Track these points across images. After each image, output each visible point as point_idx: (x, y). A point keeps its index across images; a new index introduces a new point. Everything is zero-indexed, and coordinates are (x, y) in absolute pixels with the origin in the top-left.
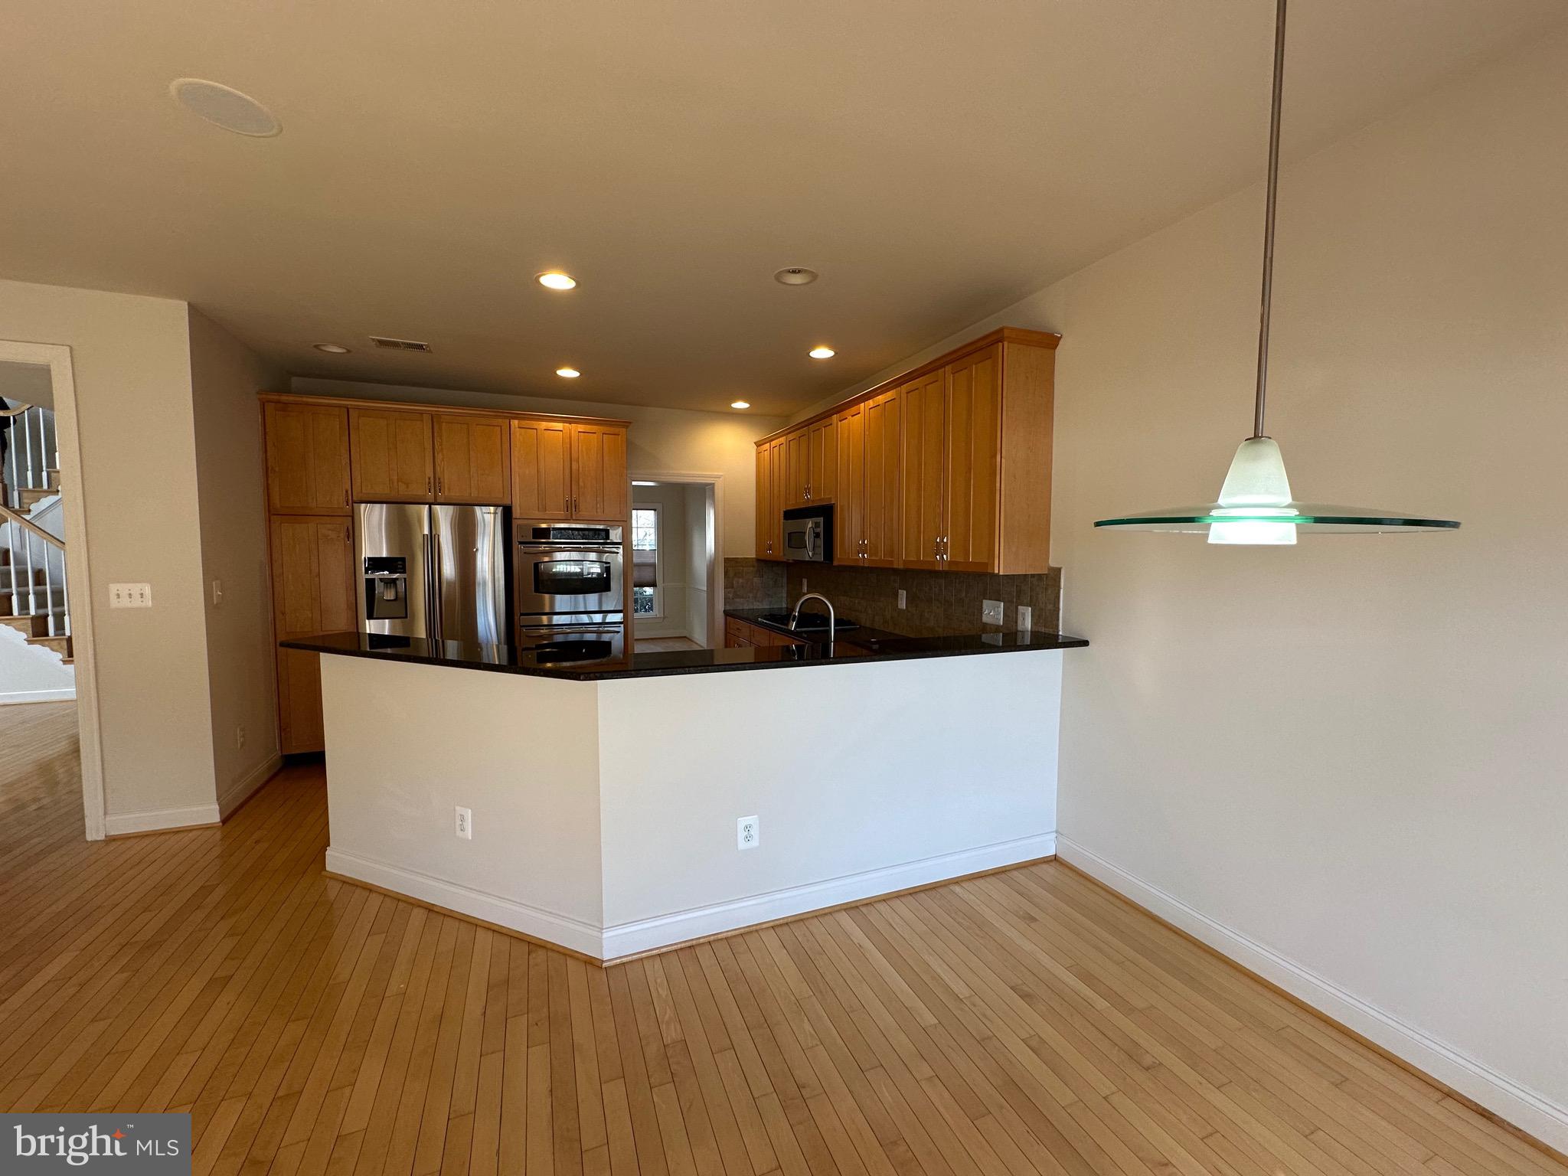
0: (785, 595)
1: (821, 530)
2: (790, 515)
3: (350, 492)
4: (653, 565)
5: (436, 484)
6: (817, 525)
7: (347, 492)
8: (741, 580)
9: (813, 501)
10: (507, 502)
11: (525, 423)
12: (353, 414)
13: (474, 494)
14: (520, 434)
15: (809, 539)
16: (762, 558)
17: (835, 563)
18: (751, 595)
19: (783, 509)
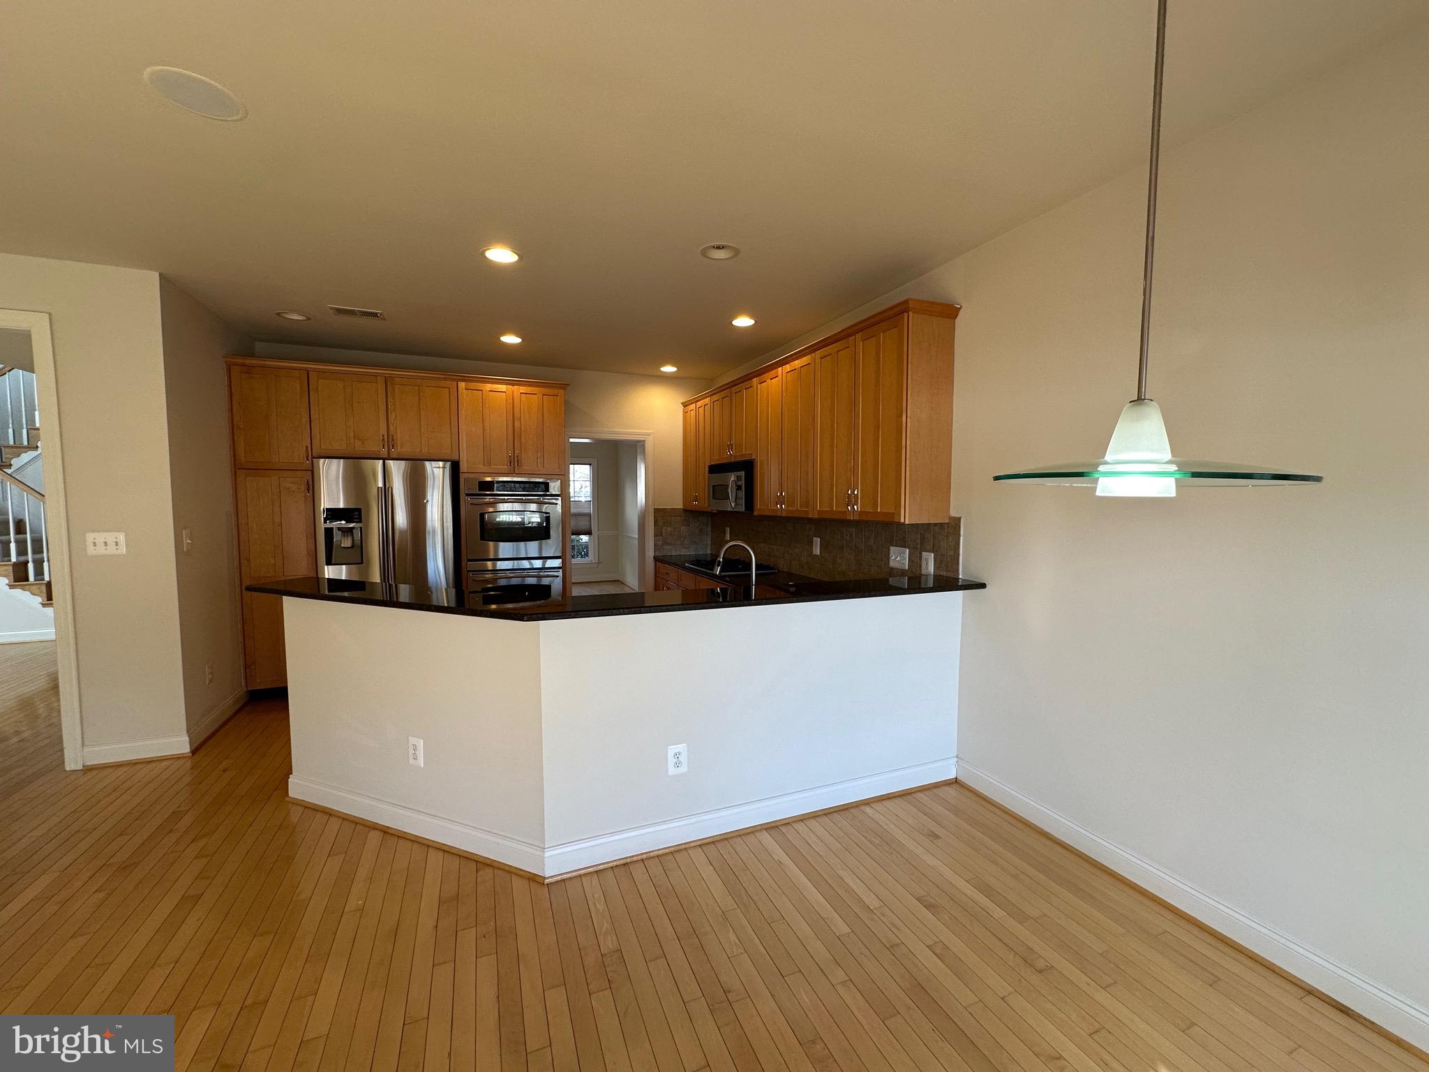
0: (709, 542)
1: (742, 483)
2: (714, 469)
3: (310, 448)
4: (589, 515)
5: (390, 441)
6: (739, 478)
7: (307, 448)
8: (669, 529)
9: (735, 457)
10: (455, 458)
11: (472, 385)
12: (313, 376)
13: (425, 450)
14: (467, 395)
15: (731, 492)
16: (689, 508)
17: (756, 513)
18: (678, 543)
19: (708, 464)
